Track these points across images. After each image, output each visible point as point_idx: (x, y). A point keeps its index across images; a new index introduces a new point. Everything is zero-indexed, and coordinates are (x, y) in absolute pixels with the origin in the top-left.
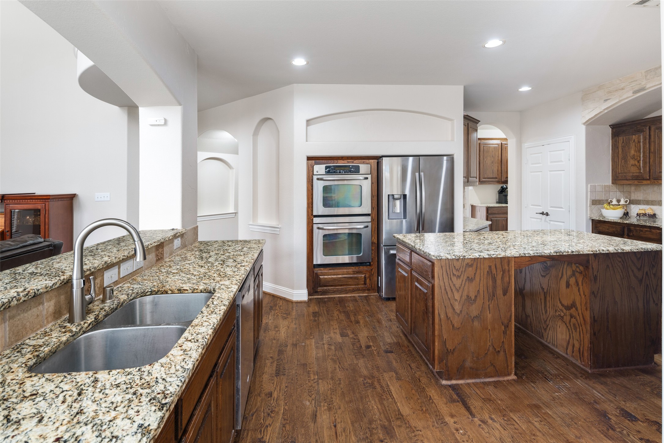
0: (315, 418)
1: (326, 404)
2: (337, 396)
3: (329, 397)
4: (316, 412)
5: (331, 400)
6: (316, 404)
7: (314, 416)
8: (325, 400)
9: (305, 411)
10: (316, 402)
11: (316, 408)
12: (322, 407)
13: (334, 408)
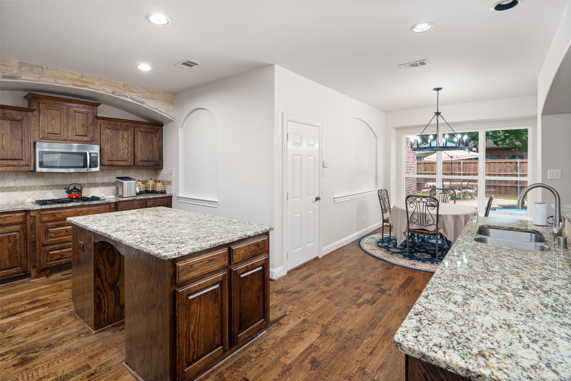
0: (383, 365)
1: (366, 370)
2: (350, 371)
3: (359, 374)
4: (379, 369)
5: (358, 371)
6: (374, 375)
7: (382, 367)
8: (364, 374)
9: (388, 375)
10: (373, 377)
11: (377, 372)
12: (371, 370)
13: (362, 364)
